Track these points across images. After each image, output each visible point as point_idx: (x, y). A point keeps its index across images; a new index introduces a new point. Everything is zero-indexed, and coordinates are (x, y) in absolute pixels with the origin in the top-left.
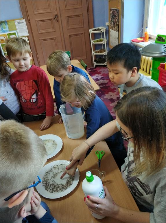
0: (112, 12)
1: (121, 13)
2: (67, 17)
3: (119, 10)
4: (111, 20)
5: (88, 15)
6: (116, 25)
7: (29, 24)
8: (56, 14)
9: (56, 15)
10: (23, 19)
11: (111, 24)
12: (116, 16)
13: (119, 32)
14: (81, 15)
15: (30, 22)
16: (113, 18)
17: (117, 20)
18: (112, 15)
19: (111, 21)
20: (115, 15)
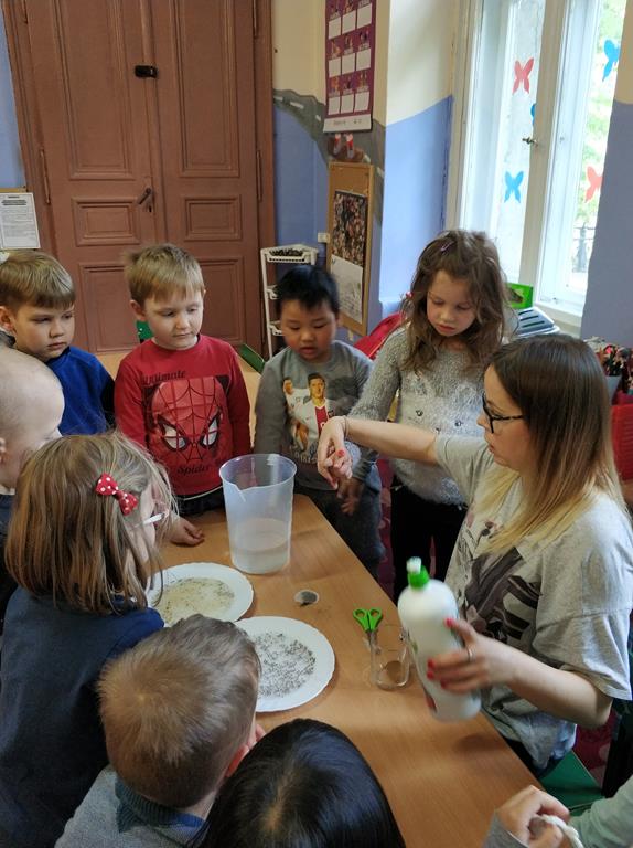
0: (340, 201)
1: (373, 209)
2: (187, 200)
3: (365, 199)
4: (335, 225)
5: (258, 202)
6: (356, 243)
7: (44, 209)
8: (149, 186)
9: (148, 192)
10: (27, 191)
11: (336, 240)
12: (357, 215)
13: (364, 266)
14: (234, 199)
15: (49, 204)
16: (345, 221)
17: (361, 229)
18: (340, 212)
19: (338, 229)
20: (353, 214)
